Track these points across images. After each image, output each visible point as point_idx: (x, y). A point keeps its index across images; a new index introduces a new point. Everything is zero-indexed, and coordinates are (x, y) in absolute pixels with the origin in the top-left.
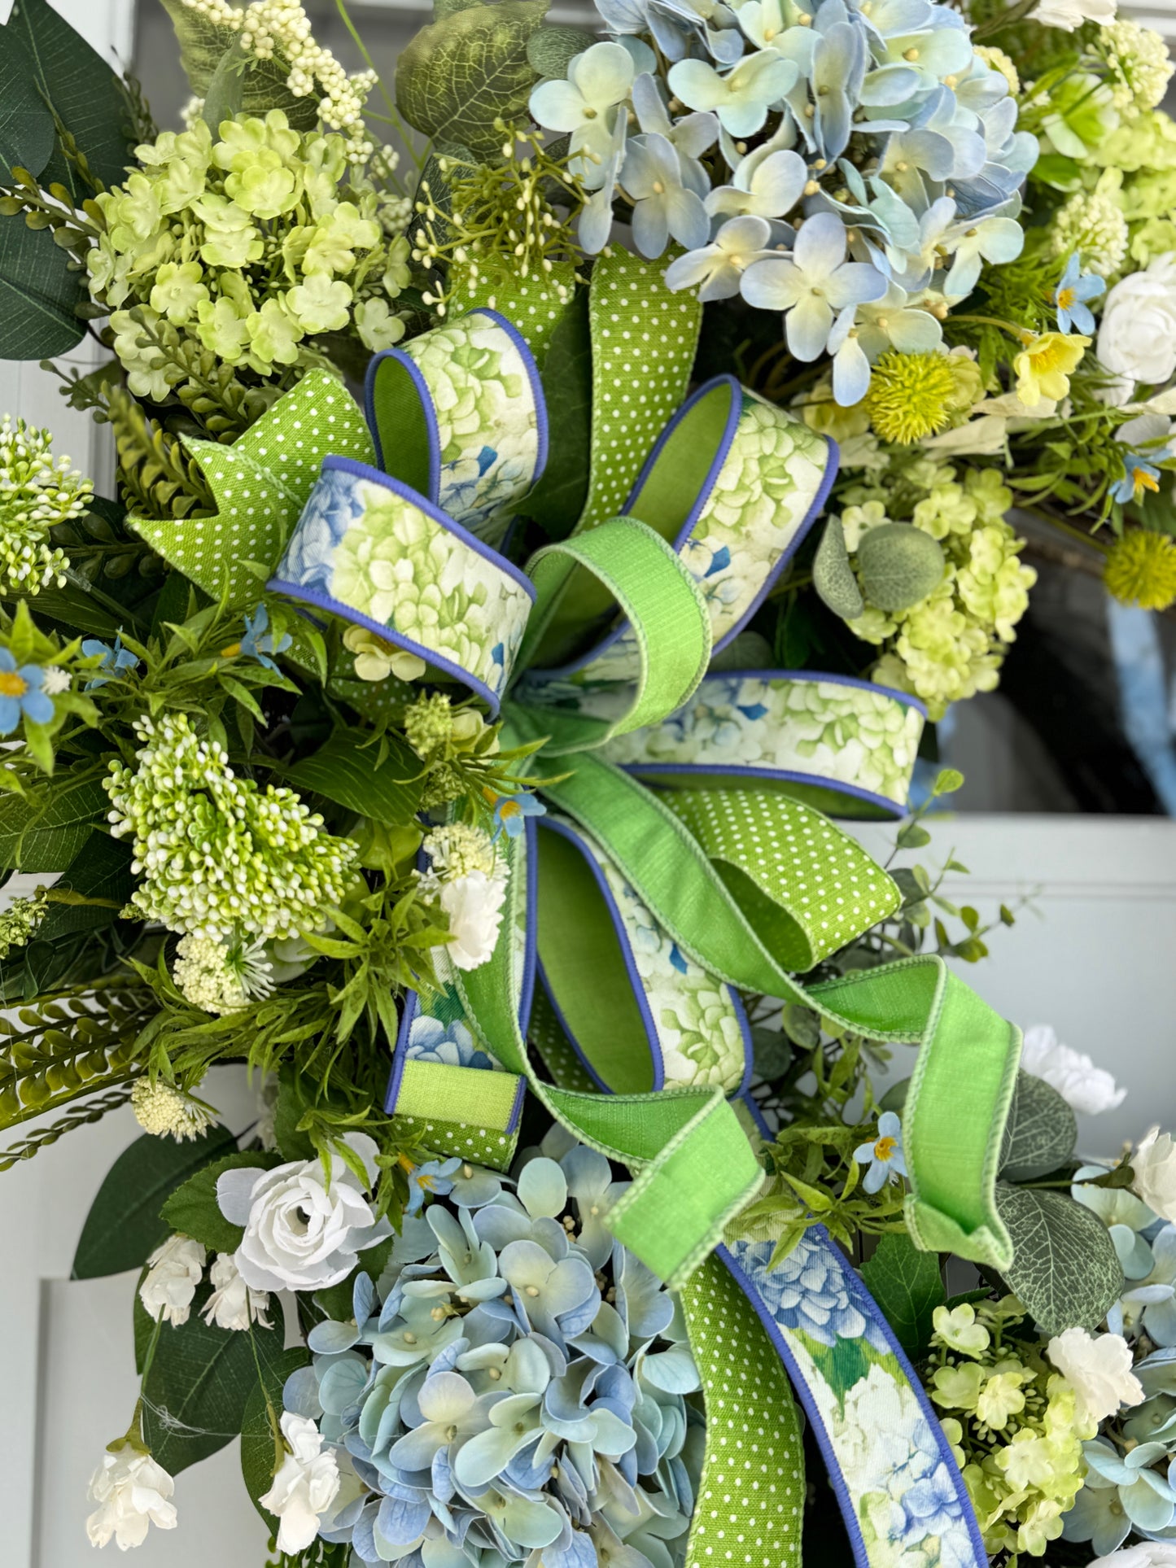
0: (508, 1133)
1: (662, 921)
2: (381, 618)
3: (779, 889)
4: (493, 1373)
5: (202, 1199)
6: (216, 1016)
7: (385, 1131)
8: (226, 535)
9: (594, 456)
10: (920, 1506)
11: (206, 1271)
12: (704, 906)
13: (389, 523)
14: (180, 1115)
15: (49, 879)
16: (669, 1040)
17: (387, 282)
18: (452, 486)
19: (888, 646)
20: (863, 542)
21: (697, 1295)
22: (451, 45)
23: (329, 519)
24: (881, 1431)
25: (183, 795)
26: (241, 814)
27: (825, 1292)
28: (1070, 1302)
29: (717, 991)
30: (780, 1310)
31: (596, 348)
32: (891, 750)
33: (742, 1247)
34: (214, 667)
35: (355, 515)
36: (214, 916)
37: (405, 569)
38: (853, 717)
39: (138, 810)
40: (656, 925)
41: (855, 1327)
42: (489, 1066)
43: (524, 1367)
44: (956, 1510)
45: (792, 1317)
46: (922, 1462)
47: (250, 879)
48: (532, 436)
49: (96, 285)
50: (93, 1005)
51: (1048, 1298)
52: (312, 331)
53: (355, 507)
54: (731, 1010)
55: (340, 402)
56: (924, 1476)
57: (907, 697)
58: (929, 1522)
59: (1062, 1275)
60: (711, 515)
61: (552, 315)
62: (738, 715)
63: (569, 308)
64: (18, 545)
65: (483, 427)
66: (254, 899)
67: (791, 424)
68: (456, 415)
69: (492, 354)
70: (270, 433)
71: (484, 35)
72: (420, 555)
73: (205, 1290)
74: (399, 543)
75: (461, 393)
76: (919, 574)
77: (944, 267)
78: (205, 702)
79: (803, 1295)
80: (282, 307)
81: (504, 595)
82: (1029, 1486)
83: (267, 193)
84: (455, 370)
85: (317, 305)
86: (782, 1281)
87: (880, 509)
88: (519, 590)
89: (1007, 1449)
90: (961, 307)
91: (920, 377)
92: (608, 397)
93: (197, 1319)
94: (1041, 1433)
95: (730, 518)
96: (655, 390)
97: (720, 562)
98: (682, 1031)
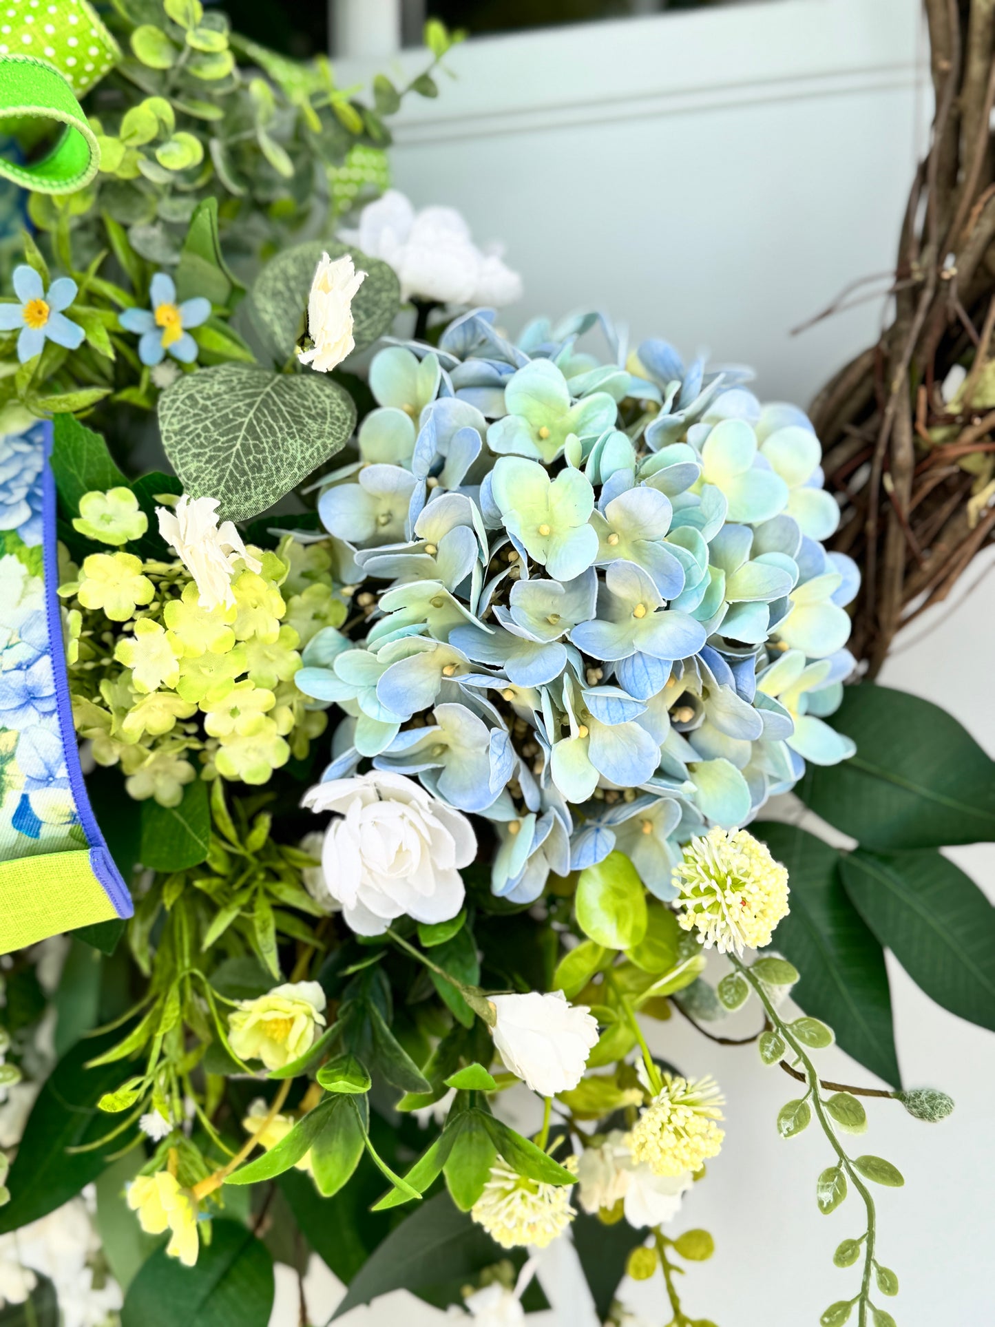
10: (3, 697)
27: (5, 486)
28: (247, 483)
41: (15, 518)
44: (50, 705)
46: (23, 652)
51: (220, 480)
56: (19, 668)
58: (10, 715)
59: (247, 452)
82: (163, 687)
89: (129, 639)
94: (164, 624)
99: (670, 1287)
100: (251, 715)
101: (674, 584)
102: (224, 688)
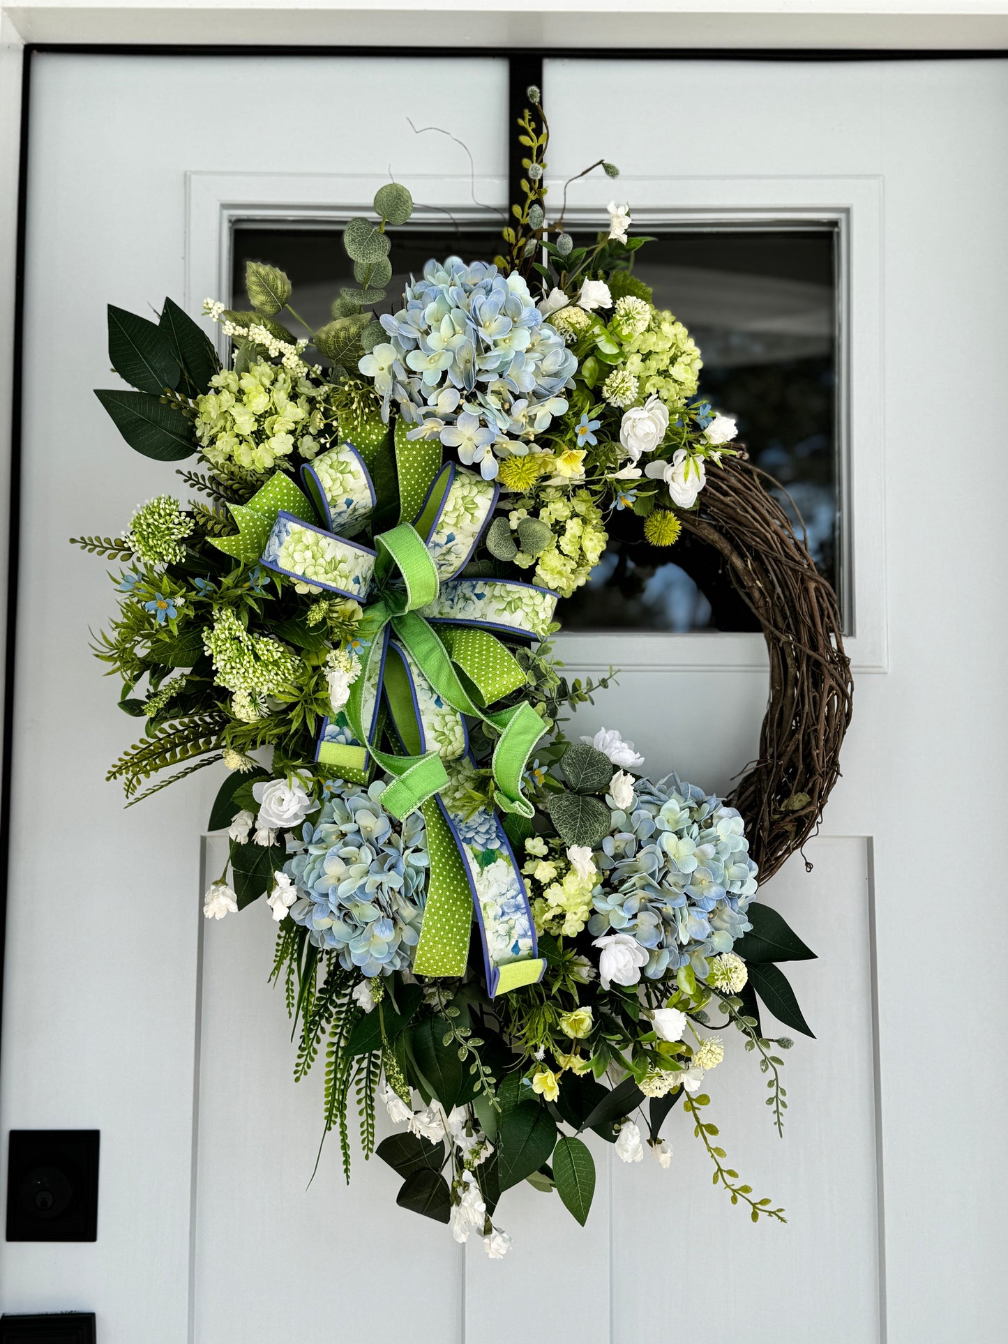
0: (365, 770)
1: (433, 686)
2: (300, 573)
3: (473, 674)
4: (354, 859)
5: (248, 793)
6: (248, 723)
7: (316, 768)
8: (244, 539)
9: (401, 494)
10: (509, 908)
11: (254, 823)
12: (449, 680)
13: (301, 538)
14: (240, 762)
15: (188, 671)
16: (429, 735)
17: (311, 430)
18: (336, 513)
19: (532, 568)
20: (519, 525)
21: (434, 833)
22: (333, 333)
23: (278, 536)
24: (497, 881)
25: (229, 641)
26: (250, 648)
27: (487, 832)
29: (455, 716)
30: (465, 838)
31: (397, 452)
32: (537, 613)
33: (456, 816)
34: (239, 592)
35: (287, 535)
36: (243, 686)
37: (308, 554)
38: (520, 598)
39: (213, 646)
40: (431, 689)
41: (496, 845)
42: (358, 745)
43: (363, 855)
44: (524, 911)
45: (468, 841)
46: (512, 893)
47: (254, 672)
48: (368, 492)
49: (199, 434)
50: (208, 719)
51: (574, 836)
52: (278, 455)
53: (287, 531)
54: (460, 723)
55: (288, 484)
56: (512, 898)
57: (544, 590)
58: (512, 914)
59: (582, 827)
60: (443, 521)
61: (380, 438)
62: (474, 598)
63: (386, 435)
64: (167, 547)
65: (345, 491)
66: (256, 680)
67: (477, 481)
68: (333, 488)
69: (347, 463)
70: (260, 499)
71: (346, 329)
72: (315, 548)
73: (253, 831)
74: (305, 545)
75: (334, 480)
76: (542, 539)
77: (532, 420)
78: (237, 605)
79: (477, 833)
80: (267, 446)
81: (357, 558)
82: (558, 905)
83: (259, 402)
84: (331, 471)
85: (281, 444)
86: (469, 828)
87: (525, 512)
88: (365, 554)
89: (548, 890)
90: (546, 432)
91: (520, 466)
92: (404, 471)
93: (251, 842)
94: (562, 885)
95: (452, 521)
96: (425, 466)
97: (451, 538)
98: (436, 731)
99: (695, 1116)
100: (579, 914)
101: (714, 874)
102: (575, 905)
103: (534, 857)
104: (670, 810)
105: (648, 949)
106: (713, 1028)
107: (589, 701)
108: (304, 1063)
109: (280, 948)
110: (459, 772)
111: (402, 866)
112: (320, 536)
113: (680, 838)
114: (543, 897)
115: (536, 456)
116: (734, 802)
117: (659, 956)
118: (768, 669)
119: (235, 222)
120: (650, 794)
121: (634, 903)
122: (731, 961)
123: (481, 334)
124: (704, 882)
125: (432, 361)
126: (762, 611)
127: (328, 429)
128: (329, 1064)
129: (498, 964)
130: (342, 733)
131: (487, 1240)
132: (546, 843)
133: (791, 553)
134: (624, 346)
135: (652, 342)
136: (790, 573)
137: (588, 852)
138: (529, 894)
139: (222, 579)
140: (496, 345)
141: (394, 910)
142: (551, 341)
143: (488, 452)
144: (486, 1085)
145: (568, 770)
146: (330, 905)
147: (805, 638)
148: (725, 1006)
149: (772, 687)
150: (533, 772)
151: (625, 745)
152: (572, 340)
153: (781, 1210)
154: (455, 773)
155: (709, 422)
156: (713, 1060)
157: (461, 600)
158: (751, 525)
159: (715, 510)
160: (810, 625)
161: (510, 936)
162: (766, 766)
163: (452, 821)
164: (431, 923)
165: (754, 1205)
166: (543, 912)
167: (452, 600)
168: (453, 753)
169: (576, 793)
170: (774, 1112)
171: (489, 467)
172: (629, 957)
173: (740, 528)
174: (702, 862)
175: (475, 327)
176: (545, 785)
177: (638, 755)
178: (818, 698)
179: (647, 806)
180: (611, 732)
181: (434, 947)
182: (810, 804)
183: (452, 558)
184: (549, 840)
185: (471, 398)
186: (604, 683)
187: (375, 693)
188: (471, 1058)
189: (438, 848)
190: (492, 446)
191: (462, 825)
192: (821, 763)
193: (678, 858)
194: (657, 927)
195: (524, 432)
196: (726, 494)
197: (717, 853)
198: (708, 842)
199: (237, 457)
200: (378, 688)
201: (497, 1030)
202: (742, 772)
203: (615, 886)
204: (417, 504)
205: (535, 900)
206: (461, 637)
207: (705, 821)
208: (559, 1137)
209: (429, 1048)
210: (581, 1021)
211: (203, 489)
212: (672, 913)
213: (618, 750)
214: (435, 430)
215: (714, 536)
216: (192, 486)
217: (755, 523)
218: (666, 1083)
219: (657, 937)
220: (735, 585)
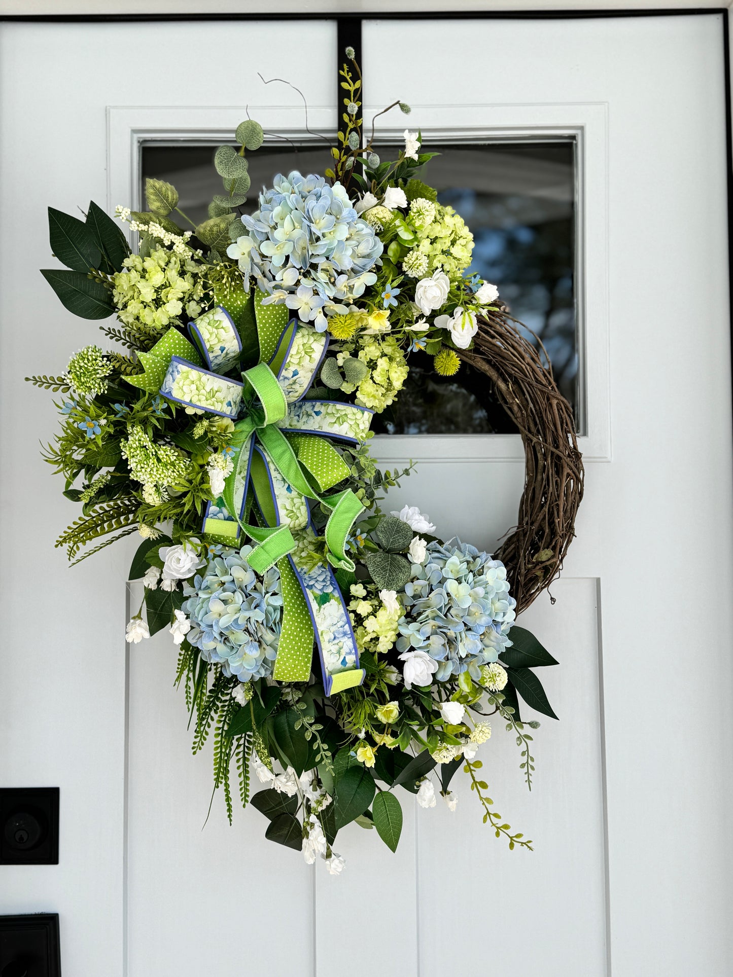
0: (237, 538)
1: (285, 478)
2: (188, 401)
3: (312, 469)
4: (230, 600)
5: (155, 555)
6: (154, 506)
7: (203, 537)
8: (148, 377)
9: (260, 342)
10: (339, 634)
11: (160, 575)
12: (296, 473)
13: (188, 375)
14: (150, 533)
15: (112, 469)
16: (282, 513)
17: (195, 297)
18: (213, 357)
19: (354, 393)
20: (344, 363)
21: (287, 581)
22: (209, 228)
23: (172, 374)
24: (330, 615)
25: (139, 449)
26: (154, 453)
27: (324, 581)
28: (391, 584)
29: (301, 499)
30: (308, 585)
31: (256, 312)
32: (358, 425)
33: (302, 570)
34: (145, 414)
35: (178, 374)
36: (150, 480)
37: (194, 387)
38: (346, 415)
39: (128, 453)
40: (284, 480)
41: (330, 589)
42: (232, 520)
43: (236, 598)
44: (350, 636)
45: (310, 587)
46: (341, 623)
47: (157, 470)
48: (236, 342)
49: (115, 300)
50: (127, 503)
51: (385, 583)
52: (172, 316)
53: (178, 371)
54: (305, 504)
55: (179, 337)
56: (341, 627)
57: (363, 409)
58: (341, 638)
59: (390, 576)
60: (290, 361)
62: (314, 414)
63: (248, 300)
64: (94, 383)
65: (219, 341)
66: (159, 476)
67: (313, 333)
68: (210, 340)
69: (220, 321)
70: (159, 347)
71: (218, 225)
72: (198, 383)
73: (160, 581)
74: (191, 380)
75: (211, 334)
76: (360, 373)
77: (351, 288)
78: (144, 422)
79: (316, 581)
80: (163, 310)
81: (229, 388)
82: (374, 632)
83: (157, 278)
84: (209, 327)
85: (173, 308)
86: (311, 578)
87: (348, 353)
88: (235, 385)
89: (367, 621)
90: (361, 297)
91: (343, 322)
92: (261, 325)
93: (159, 588)
94: (376, 617)
95: (296, 361)
96: (277, 322)
97: (295, 373)
98: (287, 510)
99: (472, 775)
100: (389, 637)
101: (484, 608)
102: (386, 631)
103: (356, 598)
104: (453, 563)
105: (438, 661)
106: (485, 715)
107: (396, 485)
108: (199, 742)
109: (181, 662)
110: (305, 538)
111: (264, 606)
112: (202, 374)
113: (460, 583)
114: (363, 626)
115: (355, 314)
116: (500, 556)
117: (445, 666)
118: (524, 460)
119: (142, 142)
120: (439, 552)
121: (428, 629)
122: (496, 668)
123: (312, 229)
124: (477, 614)
125: (279, 248)
126: (520, 420)
127: (206, 297)
128: (217, 742)
129: (331, 673)
130: (221, 512)
131: (328, 862)
132: (365, 588)
133: (539, 379)
134: (418, 234)
135: (438, 230)
136: (539, 393)
137: (394, 594)
138: (353, 624)
139: (133, 405)
140: (324, 235)
141: (259, 635)
142: (364, 232)
143: (320, 312)
144: (324, 757)
145: (381, 535)
146: (214, 633)
147: (550, 439)
148: (493, 699)
149: (528, 474)
150: (357, 538)
151: (422, 518)
152: (380, 229)
153: (530, 842)
154: (301, 539)
155: (479, 287)
156: (484, 737)
157: (305, 416)
158: (511, 359)
159: (486, 348)
160: (554, 430)
161: (339, 653)
162: (523, 530)
163: (298, 573)
164: (284, 645)
165: (511, 838)
166: (363, 636)
167: (299, 416)
168: (300, 525)
169: (387, 552)
170: (526, 773)
171: (321, 323)
172: (424, 666)
173: (503, 361)
174: (475, 599)
175: (309, 224)
176: (365, 547)
177: (432, 524)
178: (559, 482)
179: (437, 561)
180: (412, 508)
181: (288, 661)
182: (553, 557)
183: (297, 387)
184: (367, 586)
185: (306, 275)
186: (406, 472)
187: (244, 483)
188: (314, 738)
189: (289, 593)
190: (323, 308)
191: (306, 576)
192: (561, 528)
193: (458, 598)
194: (444, 645)
195: (346, 297)
196: (493, 337)
197: (487, 593)
198: (480, 586)
199: (143, 317)
200: (246, 479)
201: (334, 717)
202: (505, 535)
203: (415, 617)
204: (272, 348)
205: (357, 627)
206: (304, 442)
207: (479, 571)
208: (377, 791)
209: (285, 731)
210: (391, 712)
211: (119, 340)
212: (454, 636)
213: (416, 522)
214: (282, 297)
215: (485, 367)
216: (111, 338)
217: (514, 358)
218: (451, 753)
219: (443, 653)
220: (501, 401)
